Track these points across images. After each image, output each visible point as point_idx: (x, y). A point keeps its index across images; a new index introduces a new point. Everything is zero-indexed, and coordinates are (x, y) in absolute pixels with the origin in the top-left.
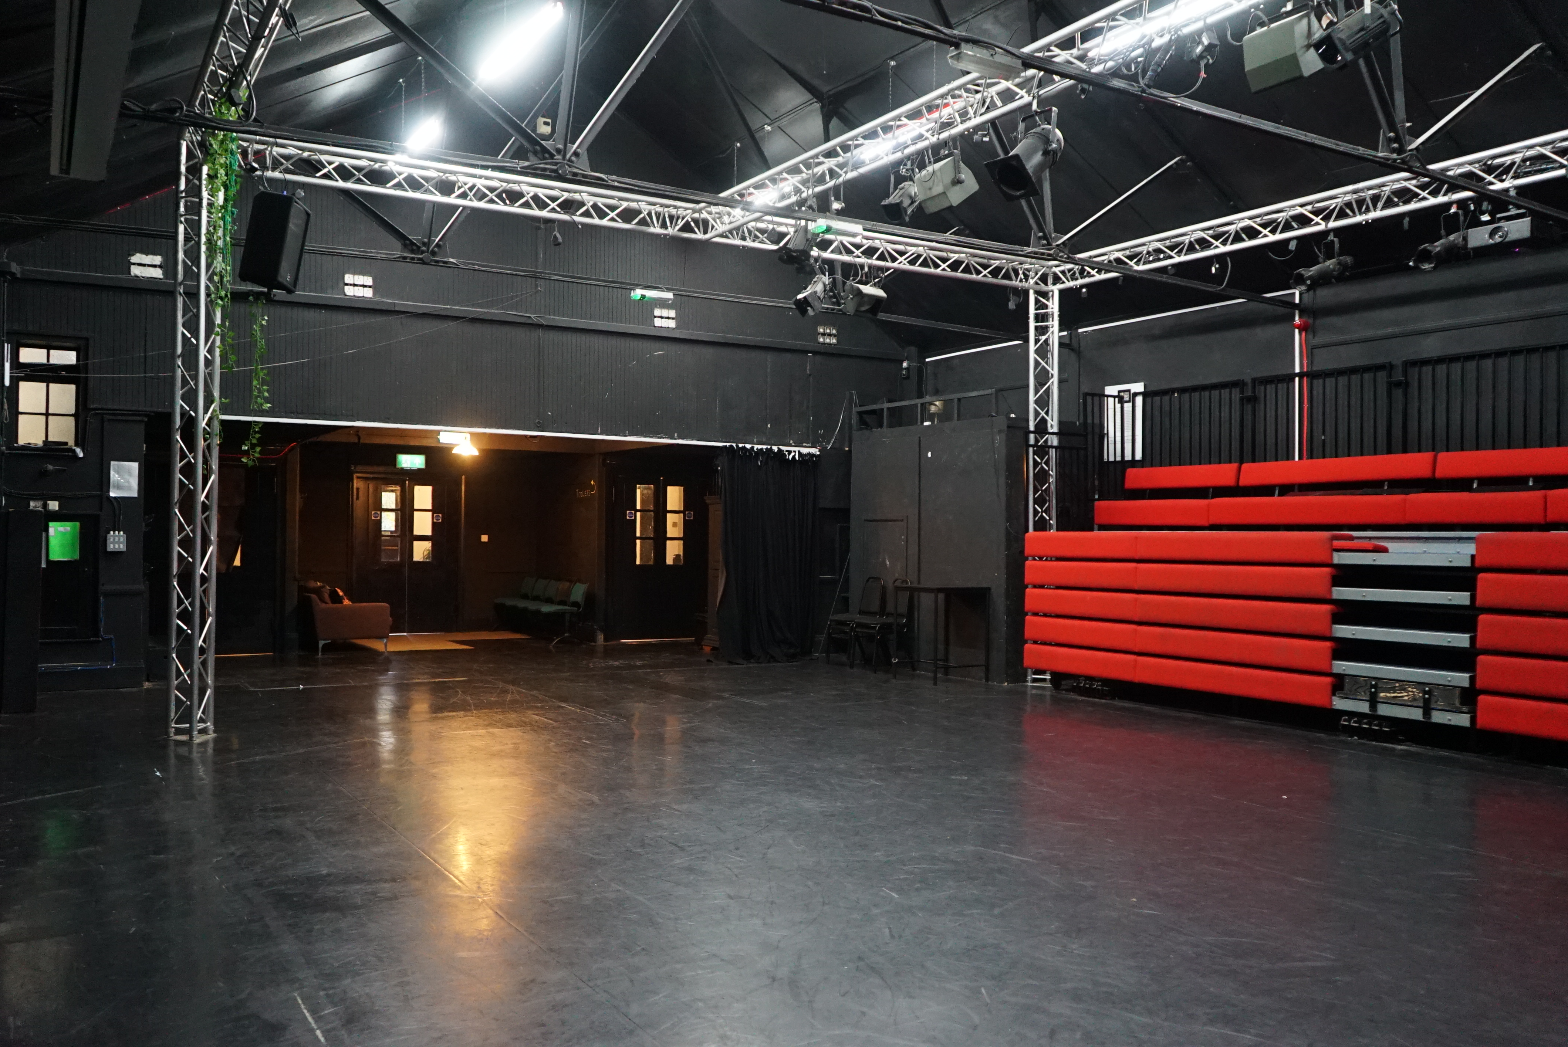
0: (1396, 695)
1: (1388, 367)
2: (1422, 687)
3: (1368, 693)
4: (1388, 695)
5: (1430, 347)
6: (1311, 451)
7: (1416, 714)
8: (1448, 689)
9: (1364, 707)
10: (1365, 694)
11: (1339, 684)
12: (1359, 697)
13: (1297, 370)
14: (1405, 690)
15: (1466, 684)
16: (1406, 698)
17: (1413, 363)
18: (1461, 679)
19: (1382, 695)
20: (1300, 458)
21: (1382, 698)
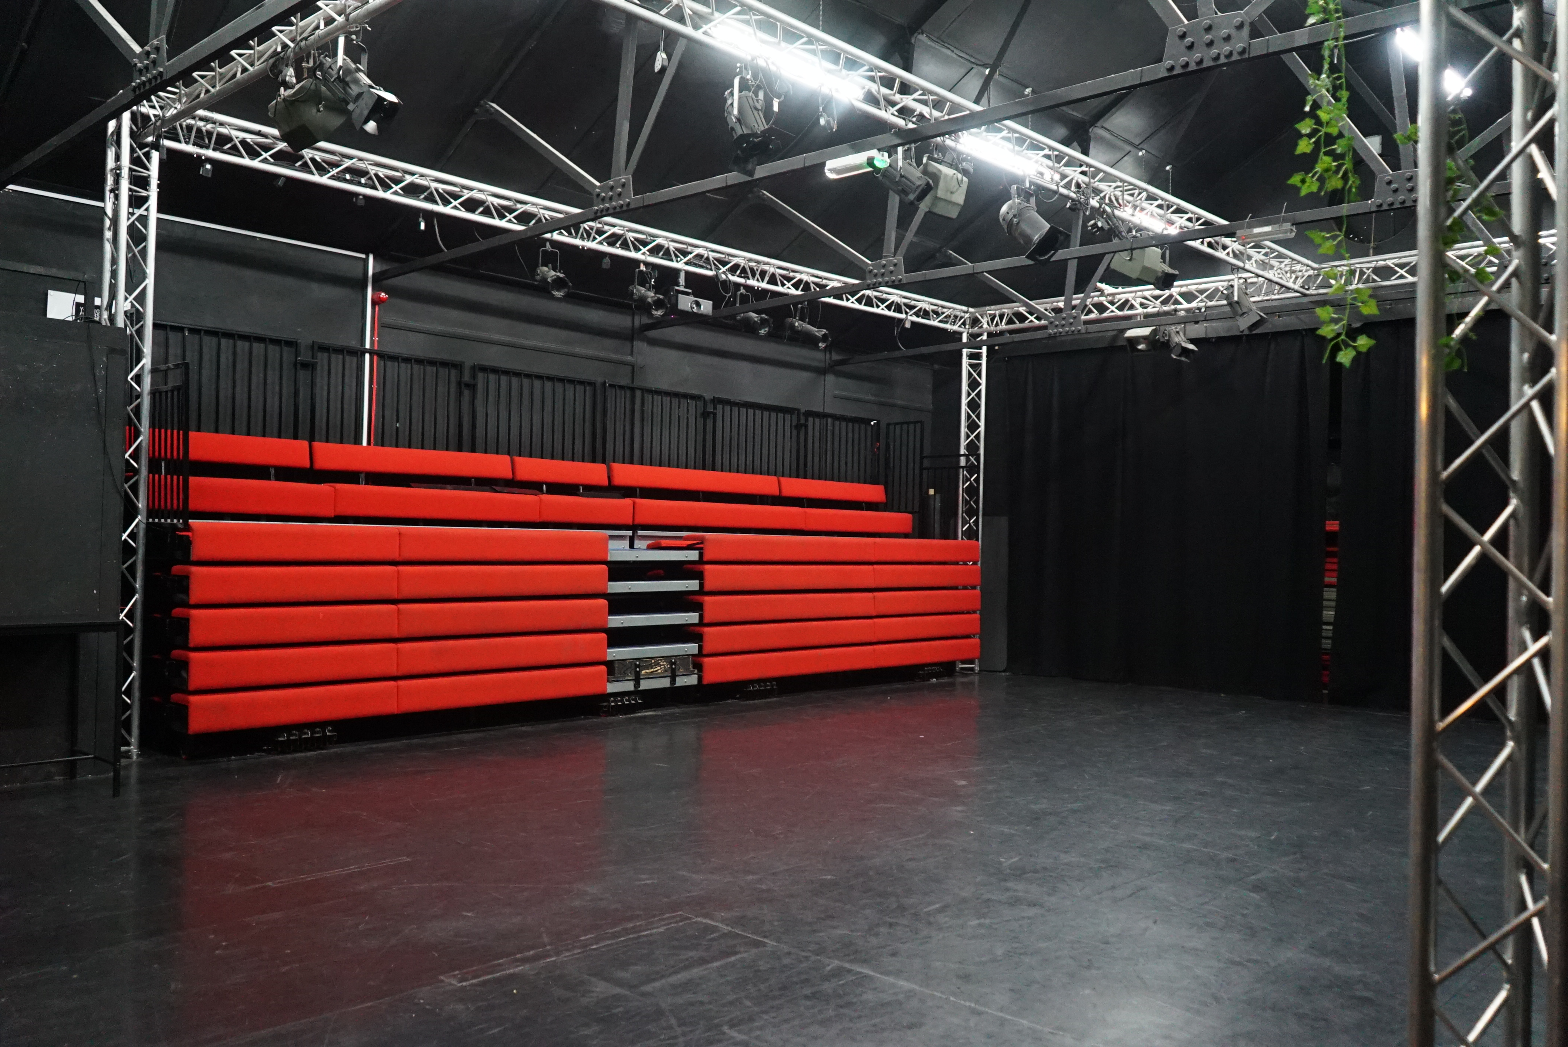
0: (652, 670)
1: (458, 366)
2: (669, 660)
3: (633, 672)
4: (647, 671)
5: (493, 357)
6: (380, 438)
7: (665, 683)
8: (684, 658)
9: (629, 686)
10: (631, 673)
11: (612, 669)
12: (627, 678)
13: (368, 346)
14: (658, 664)
15: (696, 652)
16: (659, 671)
17: (484, 369)
18: (692, 648)
19: (643, 672)
20: (369, 443)
21: (644, 675)
